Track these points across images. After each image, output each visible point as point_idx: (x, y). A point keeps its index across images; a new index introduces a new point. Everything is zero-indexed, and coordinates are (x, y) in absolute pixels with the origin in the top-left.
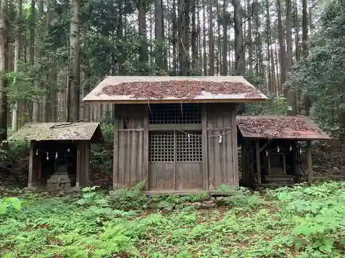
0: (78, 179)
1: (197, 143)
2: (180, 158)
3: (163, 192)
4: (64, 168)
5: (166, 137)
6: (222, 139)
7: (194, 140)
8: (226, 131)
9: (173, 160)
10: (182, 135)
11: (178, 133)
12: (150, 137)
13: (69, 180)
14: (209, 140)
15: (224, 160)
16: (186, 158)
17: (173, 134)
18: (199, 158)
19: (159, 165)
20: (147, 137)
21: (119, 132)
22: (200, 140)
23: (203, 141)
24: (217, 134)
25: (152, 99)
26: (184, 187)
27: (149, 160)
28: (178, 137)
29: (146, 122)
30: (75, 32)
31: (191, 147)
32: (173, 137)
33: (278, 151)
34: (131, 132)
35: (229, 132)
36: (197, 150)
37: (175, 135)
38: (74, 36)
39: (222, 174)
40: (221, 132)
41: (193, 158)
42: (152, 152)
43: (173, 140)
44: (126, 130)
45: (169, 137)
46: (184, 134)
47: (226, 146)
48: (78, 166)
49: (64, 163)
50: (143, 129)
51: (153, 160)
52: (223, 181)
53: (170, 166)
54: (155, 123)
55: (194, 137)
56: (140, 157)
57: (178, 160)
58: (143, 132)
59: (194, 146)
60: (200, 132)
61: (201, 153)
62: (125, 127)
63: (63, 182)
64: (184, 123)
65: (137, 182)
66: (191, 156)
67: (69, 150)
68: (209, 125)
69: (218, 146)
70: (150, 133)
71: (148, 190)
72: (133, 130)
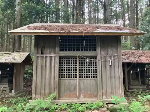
0: (14, 88)
1: (94, 65)
2: (81, 76)
3: (69, 101)
4: (6, 80)
5: (71, 61)
6: (112, 62)
7: (91, 63)
8: (114, 56)
9: (76, 77)
10: (83, 60)
11: (80, 58)
12: (60, 61)
13: (8, 88)
14: (102, 63)
15: (113, 77)
16: (86, 76)
17: (76, 59)
18: (95, 76)
19: (66, 81)
20: (57, 60)
21: (37, 56)
22: (96, 63)
23: (98, 64)
24: (108, 59)
25: (62, 32)
26: (85, 97)
27: (59, 77)
28: (80, 61)
29: (57, 50)
30: (19, 3)
31: (89, 68)
32: (76, 61)
33: (138, 70)
34: (46, 57)
35: (116, 57)
36: (94, 70)
37: (78, 60)
38: (18, 5)
39: (112, 88)
40: (111, 57)
41: (90, 76)
42: (61, 71)
43: (76, 63)
44: (42, 55)
45: (74, 61)
46: (84, 58)
47: (114, 67)
48: (14, 79)
49: (6, 77)
50: (55, 55)
51: (62, 77)
52: (112, 93)
53: (74, 81)
54: (63, 50)
55: (91, 61)
56: (53, 74)
57: (80, 77)
58: (55, 57)
59: (91, 68)
60: (95, 58)
61: (96, 72)
62: (42, 53)
63: (4, 89)
64: (85, 50)
65: (50, 93)
66: (89, 75)
67: (8, 69)
68: (102, 52)
69: (109, 67)
70: (60, 58)
71: (58, 99)
72: (47, 55)
